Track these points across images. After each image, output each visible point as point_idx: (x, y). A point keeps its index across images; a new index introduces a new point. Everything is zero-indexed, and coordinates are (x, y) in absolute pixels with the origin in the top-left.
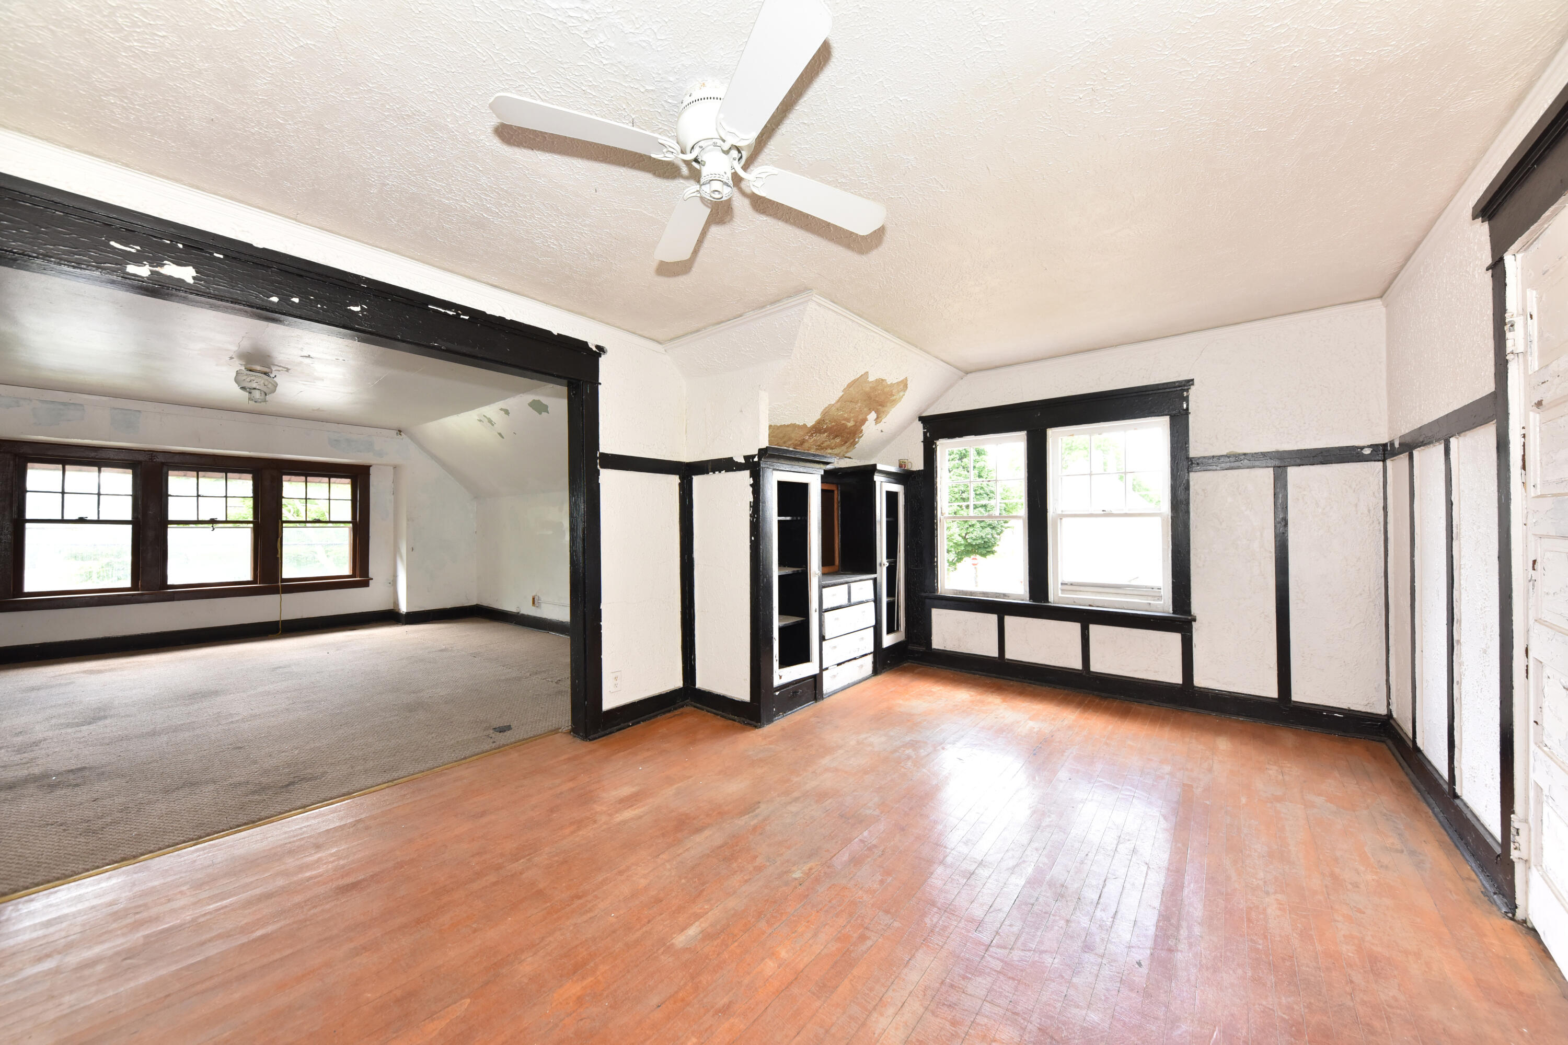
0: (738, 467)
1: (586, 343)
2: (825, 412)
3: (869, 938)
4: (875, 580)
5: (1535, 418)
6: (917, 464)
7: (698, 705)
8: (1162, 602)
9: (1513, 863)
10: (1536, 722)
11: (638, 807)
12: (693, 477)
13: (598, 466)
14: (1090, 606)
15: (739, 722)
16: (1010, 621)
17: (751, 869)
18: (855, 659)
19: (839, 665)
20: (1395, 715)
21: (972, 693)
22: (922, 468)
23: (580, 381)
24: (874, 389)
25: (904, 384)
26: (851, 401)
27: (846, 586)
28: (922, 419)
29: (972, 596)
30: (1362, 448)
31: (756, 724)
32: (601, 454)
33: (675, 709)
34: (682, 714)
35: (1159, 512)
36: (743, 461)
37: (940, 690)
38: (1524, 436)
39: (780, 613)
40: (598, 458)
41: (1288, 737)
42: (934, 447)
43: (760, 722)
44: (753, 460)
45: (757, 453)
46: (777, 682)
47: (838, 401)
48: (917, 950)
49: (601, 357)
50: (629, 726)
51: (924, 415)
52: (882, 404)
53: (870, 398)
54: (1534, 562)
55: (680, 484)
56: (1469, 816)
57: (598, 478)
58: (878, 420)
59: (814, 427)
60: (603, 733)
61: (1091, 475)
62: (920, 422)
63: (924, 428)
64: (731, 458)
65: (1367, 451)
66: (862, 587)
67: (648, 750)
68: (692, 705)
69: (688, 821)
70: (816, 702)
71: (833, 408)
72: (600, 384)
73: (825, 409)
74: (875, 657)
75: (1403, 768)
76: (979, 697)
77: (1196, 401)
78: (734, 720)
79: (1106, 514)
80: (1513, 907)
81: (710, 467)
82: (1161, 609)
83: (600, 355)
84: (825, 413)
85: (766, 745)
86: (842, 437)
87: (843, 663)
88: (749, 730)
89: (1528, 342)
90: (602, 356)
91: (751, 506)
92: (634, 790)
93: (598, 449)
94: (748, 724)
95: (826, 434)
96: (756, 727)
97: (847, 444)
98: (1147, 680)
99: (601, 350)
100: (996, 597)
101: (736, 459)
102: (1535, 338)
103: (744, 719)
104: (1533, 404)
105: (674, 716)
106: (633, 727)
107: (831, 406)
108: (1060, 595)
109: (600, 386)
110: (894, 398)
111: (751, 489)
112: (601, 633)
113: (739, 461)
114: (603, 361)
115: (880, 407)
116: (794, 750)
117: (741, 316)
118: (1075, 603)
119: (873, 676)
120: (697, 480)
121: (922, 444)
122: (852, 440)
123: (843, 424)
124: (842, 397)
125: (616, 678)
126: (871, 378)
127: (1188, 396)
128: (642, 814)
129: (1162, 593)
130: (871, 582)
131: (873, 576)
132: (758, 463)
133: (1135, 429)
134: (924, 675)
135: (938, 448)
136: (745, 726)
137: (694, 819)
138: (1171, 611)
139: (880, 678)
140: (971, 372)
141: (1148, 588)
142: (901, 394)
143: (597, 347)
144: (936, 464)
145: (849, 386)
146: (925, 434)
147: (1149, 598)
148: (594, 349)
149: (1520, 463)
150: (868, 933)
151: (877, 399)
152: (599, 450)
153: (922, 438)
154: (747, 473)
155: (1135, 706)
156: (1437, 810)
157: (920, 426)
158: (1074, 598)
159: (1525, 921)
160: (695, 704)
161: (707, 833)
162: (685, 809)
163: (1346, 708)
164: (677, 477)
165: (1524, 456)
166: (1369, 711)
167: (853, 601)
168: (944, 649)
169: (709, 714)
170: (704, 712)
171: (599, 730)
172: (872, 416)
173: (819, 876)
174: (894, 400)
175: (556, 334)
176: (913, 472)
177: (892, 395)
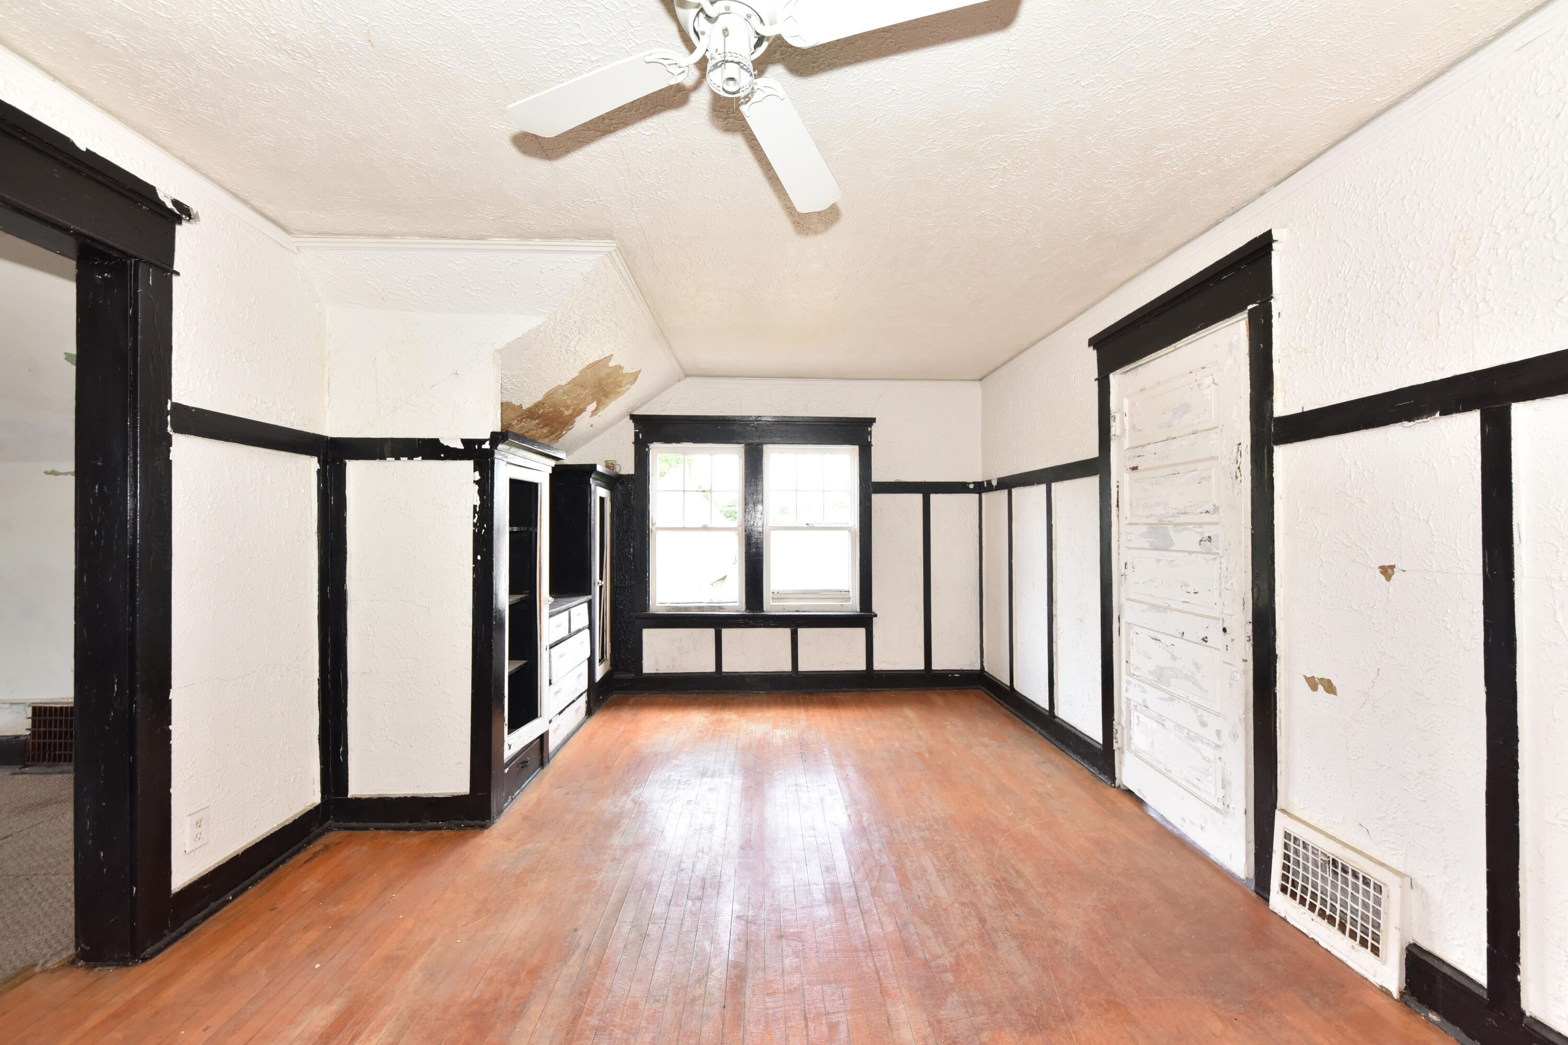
0: (451, 454)
1: (152, 189)
2: (550, 393)
3: (838, 1023)
4: (590, 604)
5: (1127, 476)
6: (627, 467)
7: (354, 824)
8: (850, 603)
9: (1113, 751)
10: (1127, 662)
11: (373, 1032)
12: (347, 461)
13: (169, 428)
14: (797, 611)
15: (448, 828)
16: (728, 634)
17: (644, 1024)
18: (573, 702)
19: (560, 713)
20: (986, 670)
21: (705, 714)
22: (632, 472)
23: (130, 257)
24: (609, 376)
25: (635, 376)
26: (582, 386)
27: (567, 612)
28: (634, 418)
29: (686, 611)
30: (969, 483)
31: (483, 823)
32: (176, 406)
33: (309, 843)
34: (326, 848)
35: (847, 526)
36: (461, 446)
37: (672, 718)
38: (1118, 487)
39: (510, 659)
40: (168, 413)
41: (936, 697)
42: (647, 450)
43: (489, 818)
44: (480, 447)
45: (488, 436)
46: (508, 754)
47: (569, 383)
48: (885, 1005)
49: (180, 224)
50: (229, 901)
51: (635, 413)
52: (607, 395)
53: (600, 385)
54: (1126, 564)
55: (318, 472)
56: (1069, 728)
57: (169, 451)
58: (594, 413)
59: (529, 410)
60: (174, 935)
61: (796, 491)
62: (631, 421)
63: (635, 428)
64: (437, 440)
65: (971, 486)
66: (579, 612)
67: (306, 929)
68: (339, 828)
69: (487, 1009)
70: (543, 768)
71: (561, 390)
72: (178, 274)
73: (552, 390)
74: (588, 696)
75: (1001, 705)
76: (714, 717)
77: (877, 434)
78: (440, 828)
79: (809, 527)
80: (1113, 779)
81: (387, 449)
82: (850, 610)
83: (179, 220)
84: (549, 395)
85: (517, 847)
86: (552, 427)
87: (564, 710)
88: (474, 836)
89: (1123, 430)
90: (184, 223)
91: (475, 512)
92: (337, 1006)
93: (169, 395)
94: (467, 826)
95: (537, 421)
96: (484, 827)
97: (552, 436)
98: (842, 671)
99: (183, 212)
100: (712, 611)
101: (445, 442)
102: (1127, 428)
103: (458, 822)
104: (1128, 467)
105: (315, 855)
106: (236, 901)
107: (560, 387)
108: (772, 604)
109: (175, 279)
110: (619, 390)
111: (477, 487)
112: (170, 746)
113: (452, 446)
114: (183, 232)
115: (603, 398)
116: (564, 840)
117: (482, 238)
118: (784, 610)
119: (587, 718)
120: (355, 469)
121: (633, 445)
122: (559, 432)
123: (561, 411)
124: (575, 379)
125: (198, 824)
126: (612, 364)
127: (871, 431)
128: (391, 1040)
129: (851, 595)
130: (586, 605)
131: (590, 597)
132: (490, 454)
133: (831, 453)
134: (650, 704)
135: (651, 451)
136: (462, 832)
137: (496, 1000)
138: (858, 610)
139: (598, 719)
140: (689, 376)
141: (838, 592)
142: (628, 386)
143: (176, 203)
144: (649, 469)
145: (590, 367)
146: (636, 435)
147: (839, 600)
148: (170, 205)
149: (1116, 503)
150: (834, 1018)
151: (605, 388)
152: (171, 399)
153: (632, 439)
154: (470, 464)
155: (840, 696)
156: (1038, 728)
157: (631, 425)
158: (784, 605)
159: (1119, 786)
160: (347, 824)
161: (535, 1009)
162: (467, 993)
163: (960, 669)
164: (315, 459)
165: (1118, 498)
166: (972, 669)
167: (573, 630)
168: (655, 672)
169: (382, 832)
170: (371, 833)
171: (166, 931)
172: (593, 406)
173: (733, 983)
174: (619, 392)
175: (84, 150)
176: (621, 476)
177: (620, 386)
